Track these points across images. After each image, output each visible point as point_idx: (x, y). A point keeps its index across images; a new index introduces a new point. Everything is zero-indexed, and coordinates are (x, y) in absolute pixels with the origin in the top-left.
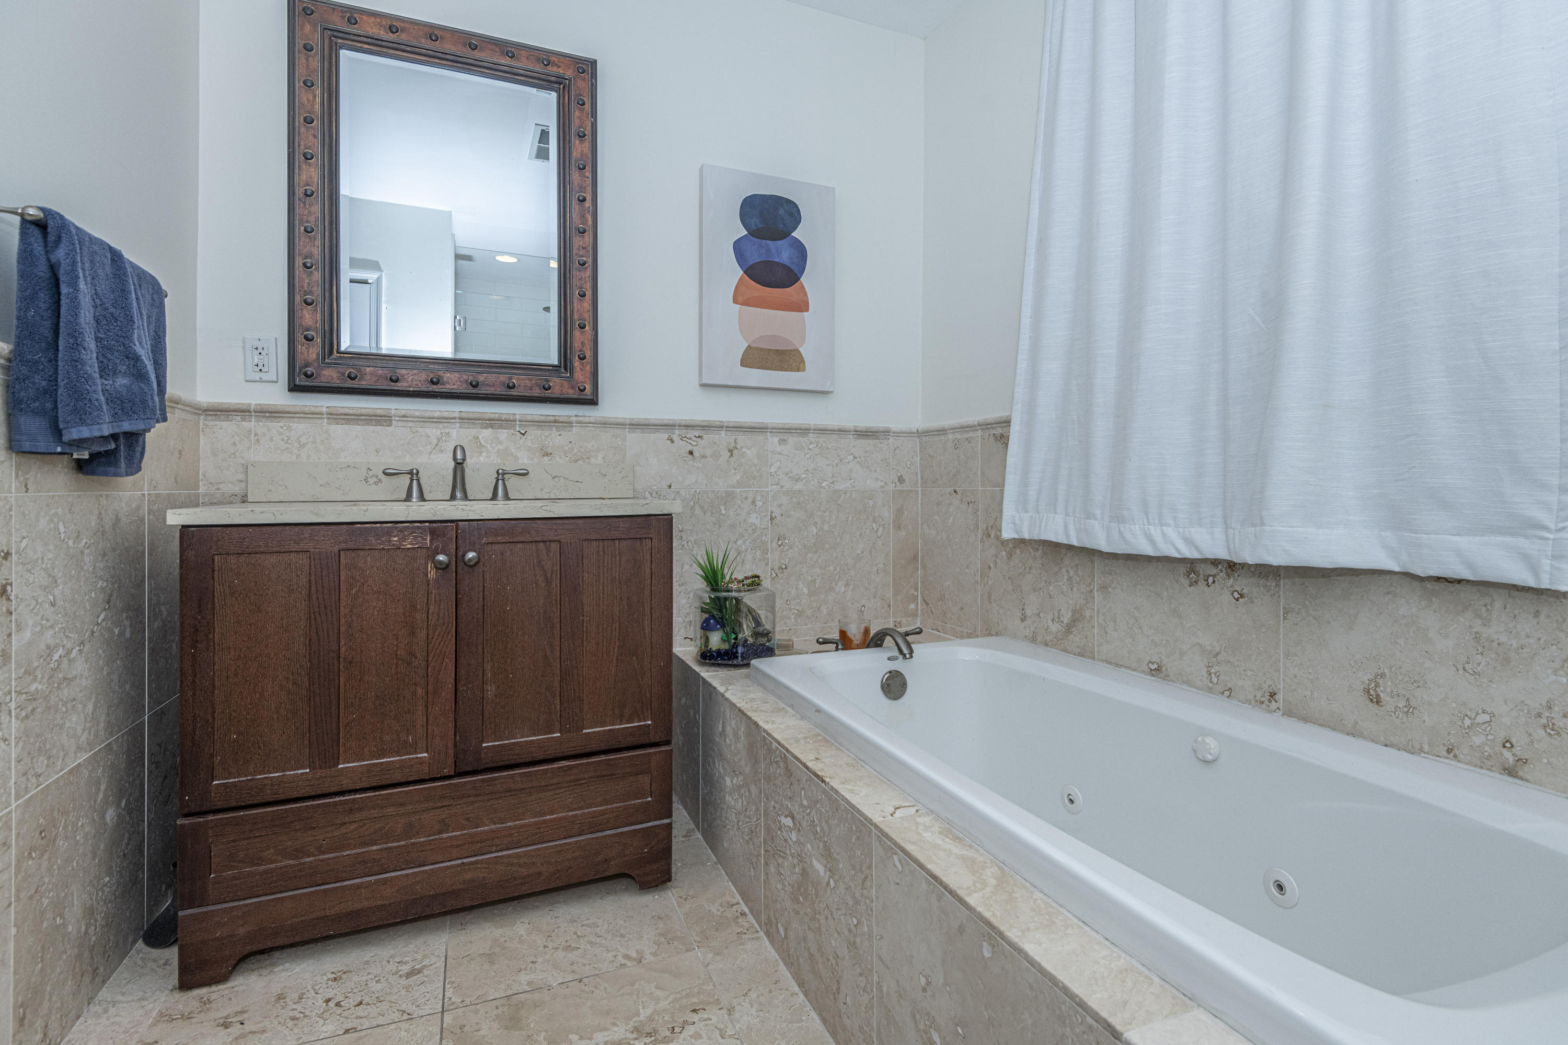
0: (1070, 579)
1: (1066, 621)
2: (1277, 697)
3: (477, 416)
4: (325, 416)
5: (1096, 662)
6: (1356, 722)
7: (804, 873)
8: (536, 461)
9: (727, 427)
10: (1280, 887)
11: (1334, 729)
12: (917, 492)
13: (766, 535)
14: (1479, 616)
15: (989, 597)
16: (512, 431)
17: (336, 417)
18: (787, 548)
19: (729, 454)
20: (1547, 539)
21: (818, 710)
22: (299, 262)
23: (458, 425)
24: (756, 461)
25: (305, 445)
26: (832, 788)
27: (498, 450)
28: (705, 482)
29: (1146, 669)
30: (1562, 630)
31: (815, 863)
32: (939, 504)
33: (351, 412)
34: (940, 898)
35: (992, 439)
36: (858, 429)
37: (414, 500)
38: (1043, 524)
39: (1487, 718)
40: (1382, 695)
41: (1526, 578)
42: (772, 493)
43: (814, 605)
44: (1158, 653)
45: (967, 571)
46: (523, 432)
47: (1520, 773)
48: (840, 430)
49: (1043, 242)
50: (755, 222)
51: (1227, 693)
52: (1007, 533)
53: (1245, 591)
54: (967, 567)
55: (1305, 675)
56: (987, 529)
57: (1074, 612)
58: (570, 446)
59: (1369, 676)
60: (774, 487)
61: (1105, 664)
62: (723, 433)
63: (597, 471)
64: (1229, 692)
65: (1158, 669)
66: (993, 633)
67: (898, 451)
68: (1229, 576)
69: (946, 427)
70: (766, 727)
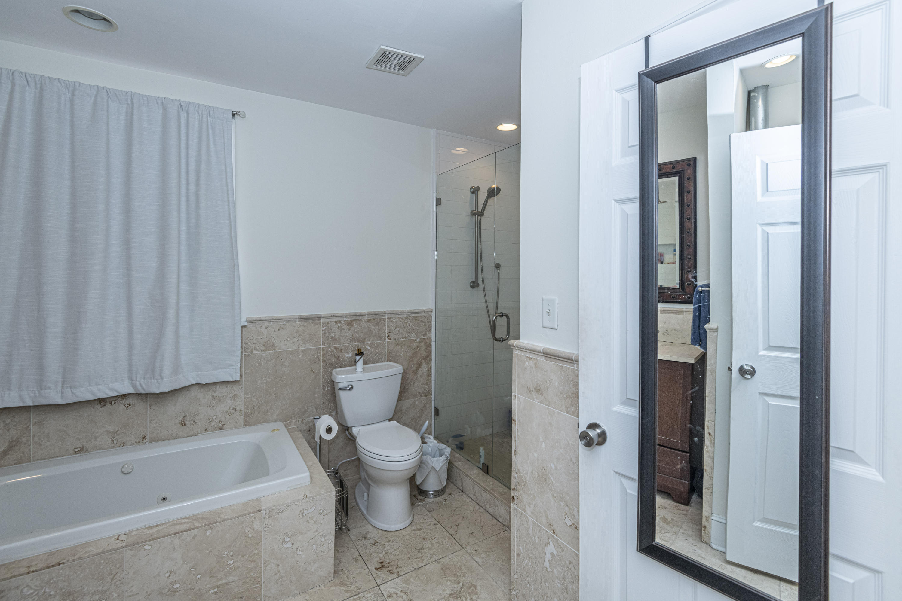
2: (146, 438)
5: (32, 463)
6: (177, 434)
10: (164, 499)
11: (169, 439)
20: (234, 368)
29: (73, 452)
39: (215, 417)
40: (186, 422)
41: (231, 379)
44: (81, 443)
47: (223, 428)
51: (122, 445)
53: (131, 403)
55: (158, 426)
59: (182, 418)
65: (81, 450)
68: (123, 399)
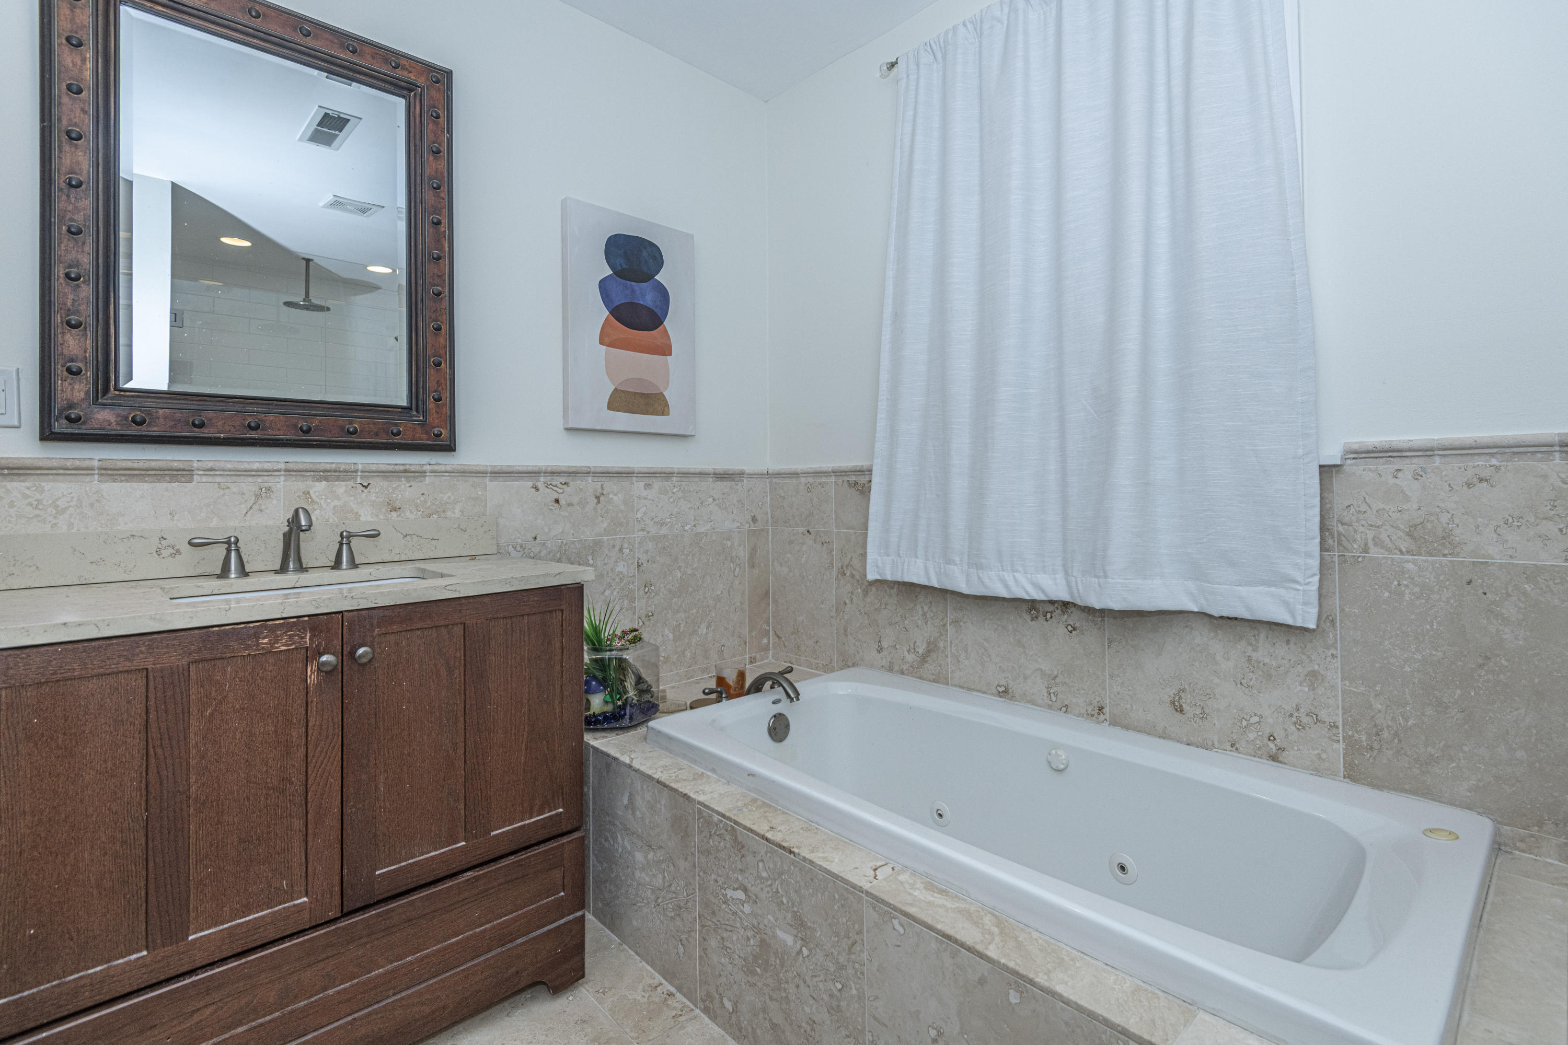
0: (924, 614)
1: (921, 651)
2: (1104, 711)
3: (309, 467)
4: (96, 472)
5: (950, 687)
6: (1165, 728)
7: (763, 944)
8: (382, 517)
9: (593, 473)
10: (1123, 868)
11: (1149, 734)
12: (768, 531)
13: (633, 583)
14: (1251, 644)
15: (845, 631)
16: (352, 484)
17: (110, 472)
18: (653, 594)
19: (596, 501)
20: (1298, 590)
21: (751, 774)
22: (59, 271)
23: (283, 478)
24: (622, 507)
25: (64, 510)
26: (805, 859)
27: (335, 507)
28: (572, 531)
29: (995, 691)
30: (1304, 654)
31: (779, 933)
32: (791, 543)
33: (136, 465)
34: (954, 955)
35: (846, 485)
36: (717, 471)
37: (233, 576)
38: (906, 567)
39: (1256, 719)
40: (1184, 706)
41: (1288, 619)
42: (639, 540)
43: (679, 650)
44: (1005, 678)
45: (822, 606)
46: (366, 484)
47: (1280, 759)
48: (701, 473)
49: (898, 316)
50: (620, 262)
51: (1064, 709)
52: (871, 576)
53: (1077, 625)
54: (822, 603)
55: (1126, 692)
56: (842, 567)
57: (929, 643)
58: (422, 499)
59: (1174, 691)
60: (640, 533)
61: (958, 689)
62: (590, 479)
63: (456, 526)
64: (1066, 708)
65: (1006, 691)
66: (850, 664)
67: (751, 492)
68: (1064, 613)
69: (799, 471)
70: (701, 798)
